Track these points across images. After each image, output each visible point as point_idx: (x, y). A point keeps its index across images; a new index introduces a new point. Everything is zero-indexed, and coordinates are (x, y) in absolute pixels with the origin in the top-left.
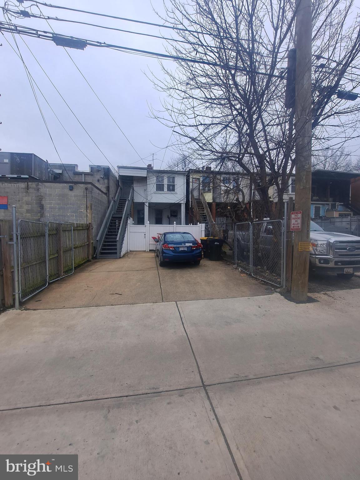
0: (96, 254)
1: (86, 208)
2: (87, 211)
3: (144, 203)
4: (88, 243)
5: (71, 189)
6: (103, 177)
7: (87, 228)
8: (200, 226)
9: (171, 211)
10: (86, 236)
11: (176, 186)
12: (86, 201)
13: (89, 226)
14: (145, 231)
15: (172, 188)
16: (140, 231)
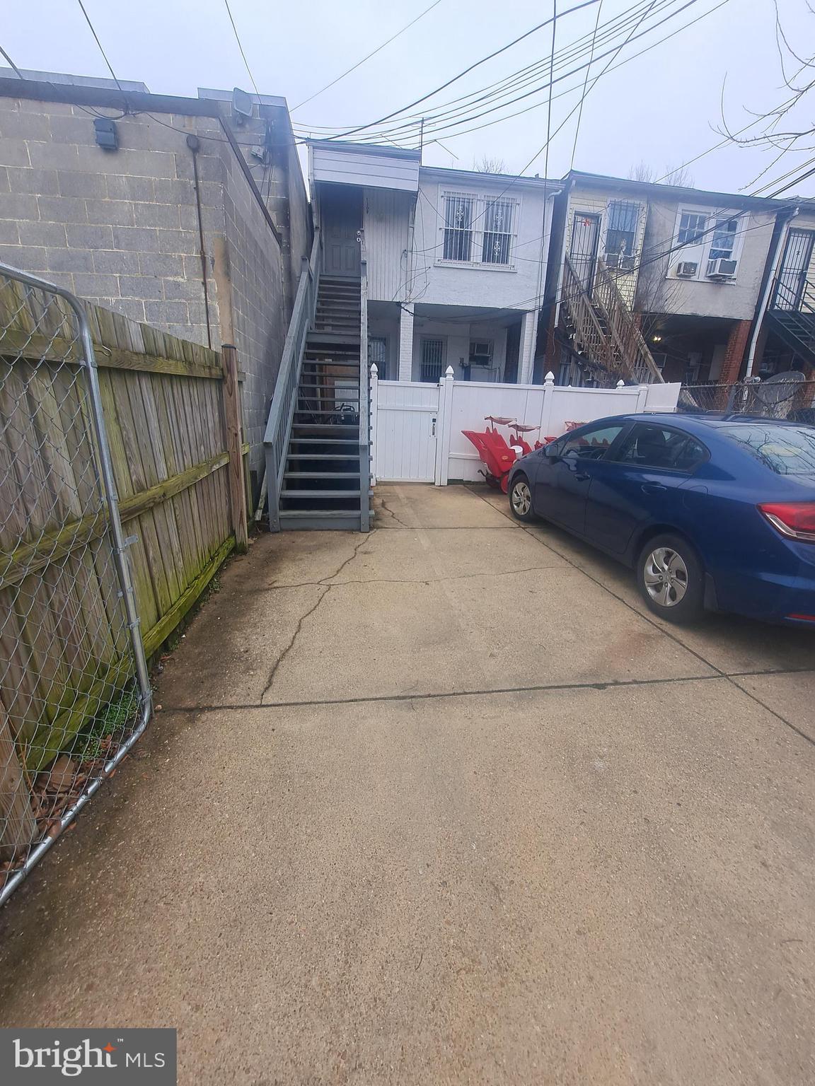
0: (261, 505)
1: (197, 265)
2: (204, 284)
3: (399, 304)
4: (224, 461)
5: (110, 144)
6: (260, 154)
7: (216, 372)
8: (643, 394)
9: (472, 345)
10: (213, 418)
11: (513, 243)
12: (195, 223)
13: (222, 363)
14: (434, 407)
15: (497, 249)
16: (417, 406)
